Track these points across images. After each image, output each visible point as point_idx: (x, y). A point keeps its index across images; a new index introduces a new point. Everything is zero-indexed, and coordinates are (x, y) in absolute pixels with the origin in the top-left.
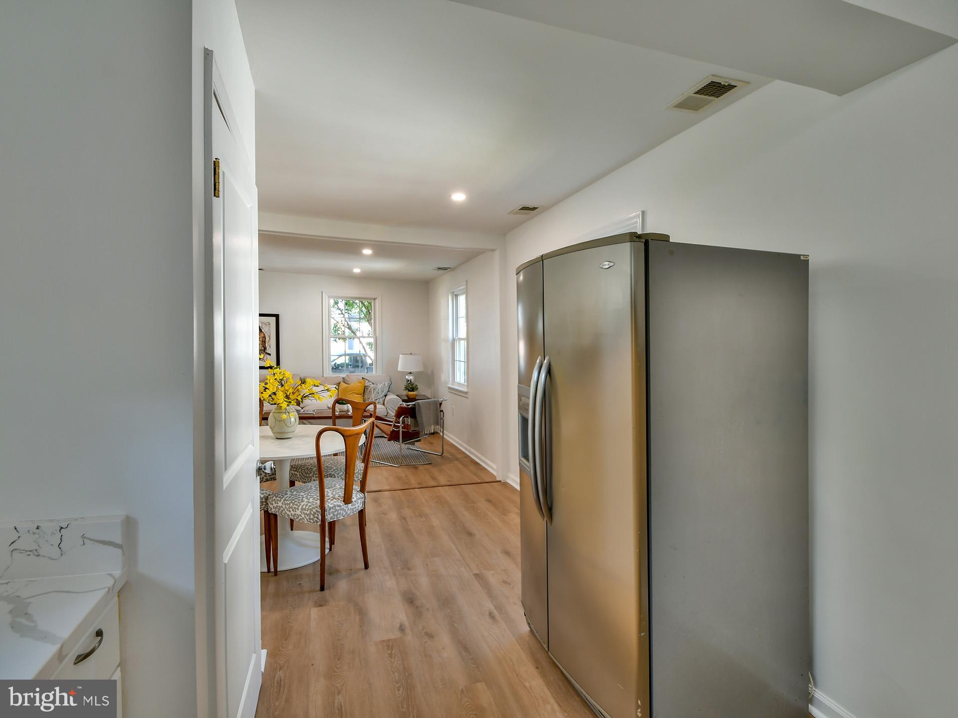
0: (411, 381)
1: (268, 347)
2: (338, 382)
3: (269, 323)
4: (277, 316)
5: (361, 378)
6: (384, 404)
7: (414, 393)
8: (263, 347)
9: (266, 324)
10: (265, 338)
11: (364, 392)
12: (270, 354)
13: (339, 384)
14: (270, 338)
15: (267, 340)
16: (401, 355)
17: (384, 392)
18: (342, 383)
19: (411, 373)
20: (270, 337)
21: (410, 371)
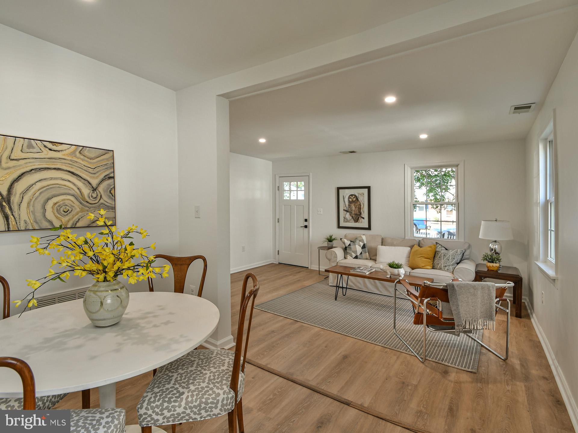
0: (495, 250)
1: (363, 212)
2: (411, 244)
3: (363, 193)
4: (369, 188)
5: (435, 243)
6: (453, 273)
7: (494, 265)
8: (359, 212)
9: (361, 195)
10: (361, 206)
11: (435, 256)
12: (363, 218)
13: (412, 247)
14: (364, 206)
15: (362, 207)
16: (483, 222)
17: (456, 259)
18: (415, 246)
19: (495, 241)
20: (363, 204)
21: (494, 239)
